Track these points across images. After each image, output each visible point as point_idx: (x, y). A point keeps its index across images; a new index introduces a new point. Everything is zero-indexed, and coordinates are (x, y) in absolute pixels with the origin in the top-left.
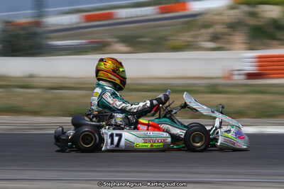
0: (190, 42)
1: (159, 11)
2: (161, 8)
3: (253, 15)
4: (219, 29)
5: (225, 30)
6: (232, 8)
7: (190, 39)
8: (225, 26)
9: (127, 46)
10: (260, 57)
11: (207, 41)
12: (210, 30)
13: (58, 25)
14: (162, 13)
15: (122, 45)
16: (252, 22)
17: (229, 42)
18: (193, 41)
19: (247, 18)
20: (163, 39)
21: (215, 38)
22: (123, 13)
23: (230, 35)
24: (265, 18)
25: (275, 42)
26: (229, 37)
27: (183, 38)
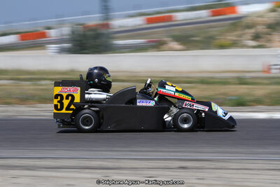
0: (236, 40)
1: (210, 14)
2: (213, 11)
5: (266, 30)
6: (273, 10)
7: (235, 38)
8: (265, 27)
9: (180, 45)
12: (253, 31)
13: (124, 27)
14: (213, 16)
15: (175, 43)
17: (269, 41)
20: (212, 38)
21: (256, 37)
22: (180, 16)
23: (270, 34)
26: (268, 36)
27: (229, 38)
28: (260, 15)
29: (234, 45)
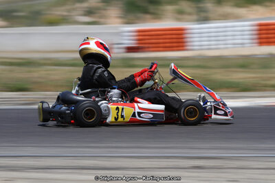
4: (93, 3)
10: (139, 31)
11: (82, 15)
18: (68, 16)
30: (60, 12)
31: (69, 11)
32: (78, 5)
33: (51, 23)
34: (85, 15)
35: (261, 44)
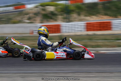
0: (20, 20)
2: (15, 7)
3: (44, 10)
4: (31, 15)
5: (33, 16)
6: (36, 7)
7: (20, 19)
8: (33, 14)
11: (26, 20)
12: (28, 16)
16: (43, 12)
17: (35, 20)
18: (21, 20)
19: (41, 11)
20: (10, 19)
21: (29, 19)
23: (35, 17)
24: (48, 11)
25: (52, 20)
26: (34, 18)
27: (18, 19)
28: (31, 9)
29: (20, 22)
30: (19, 18)
31: (22, 18)
32: (25, 16)
33: (14, 23)
34: (28, 20)
35: (88, 30)
